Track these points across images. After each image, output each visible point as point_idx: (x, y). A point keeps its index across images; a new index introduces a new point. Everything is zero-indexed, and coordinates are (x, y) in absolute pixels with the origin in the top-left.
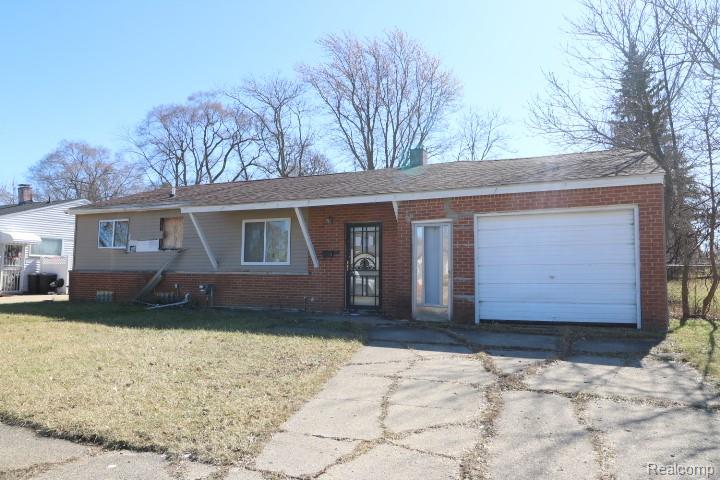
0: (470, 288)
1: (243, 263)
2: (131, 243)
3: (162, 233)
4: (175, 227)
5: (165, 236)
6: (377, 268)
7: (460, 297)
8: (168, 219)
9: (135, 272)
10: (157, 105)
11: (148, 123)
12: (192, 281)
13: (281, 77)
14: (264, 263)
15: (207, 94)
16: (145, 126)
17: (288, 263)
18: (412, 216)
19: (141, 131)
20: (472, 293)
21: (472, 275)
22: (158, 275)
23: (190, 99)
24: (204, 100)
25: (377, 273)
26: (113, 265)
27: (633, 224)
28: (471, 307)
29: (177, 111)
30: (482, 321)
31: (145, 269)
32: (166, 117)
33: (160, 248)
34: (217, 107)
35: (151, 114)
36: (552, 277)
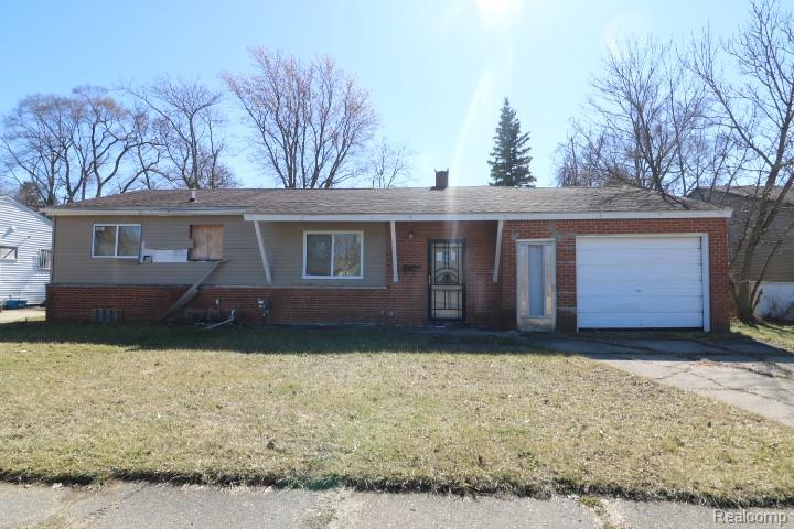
0: (573, 301)
1: (305, 277)
2: (145, 252)
3: (192, 242)
4: (209, 236)
5: (195, 245)
6: (461, 282)
7: (563, 309)
8: (197, 226)
9: (155, 287)
10: (31, 94)
11: (20, 113)
12: (240, 295)
13: (199, 84)
14: (332, 277)
15: (97, 89)
16: (16, 116)
17: (361, 277)
18: (517, 234)
19: (10, 121)
20: (575, 305)
21: (575, 290)
22: (193, 290)
23: (75, 91)
24: (93, 95)
25: (460, 287)
26: (116, 278)
27: (701, 248)
28: (573, 318)
29: (58, 104)
30: (580, 329)
31: (169, 282)
32: (43, 108)
33: (189, 259)
34: (109, 104)
35: (23, 104)
36: (638, 291)
